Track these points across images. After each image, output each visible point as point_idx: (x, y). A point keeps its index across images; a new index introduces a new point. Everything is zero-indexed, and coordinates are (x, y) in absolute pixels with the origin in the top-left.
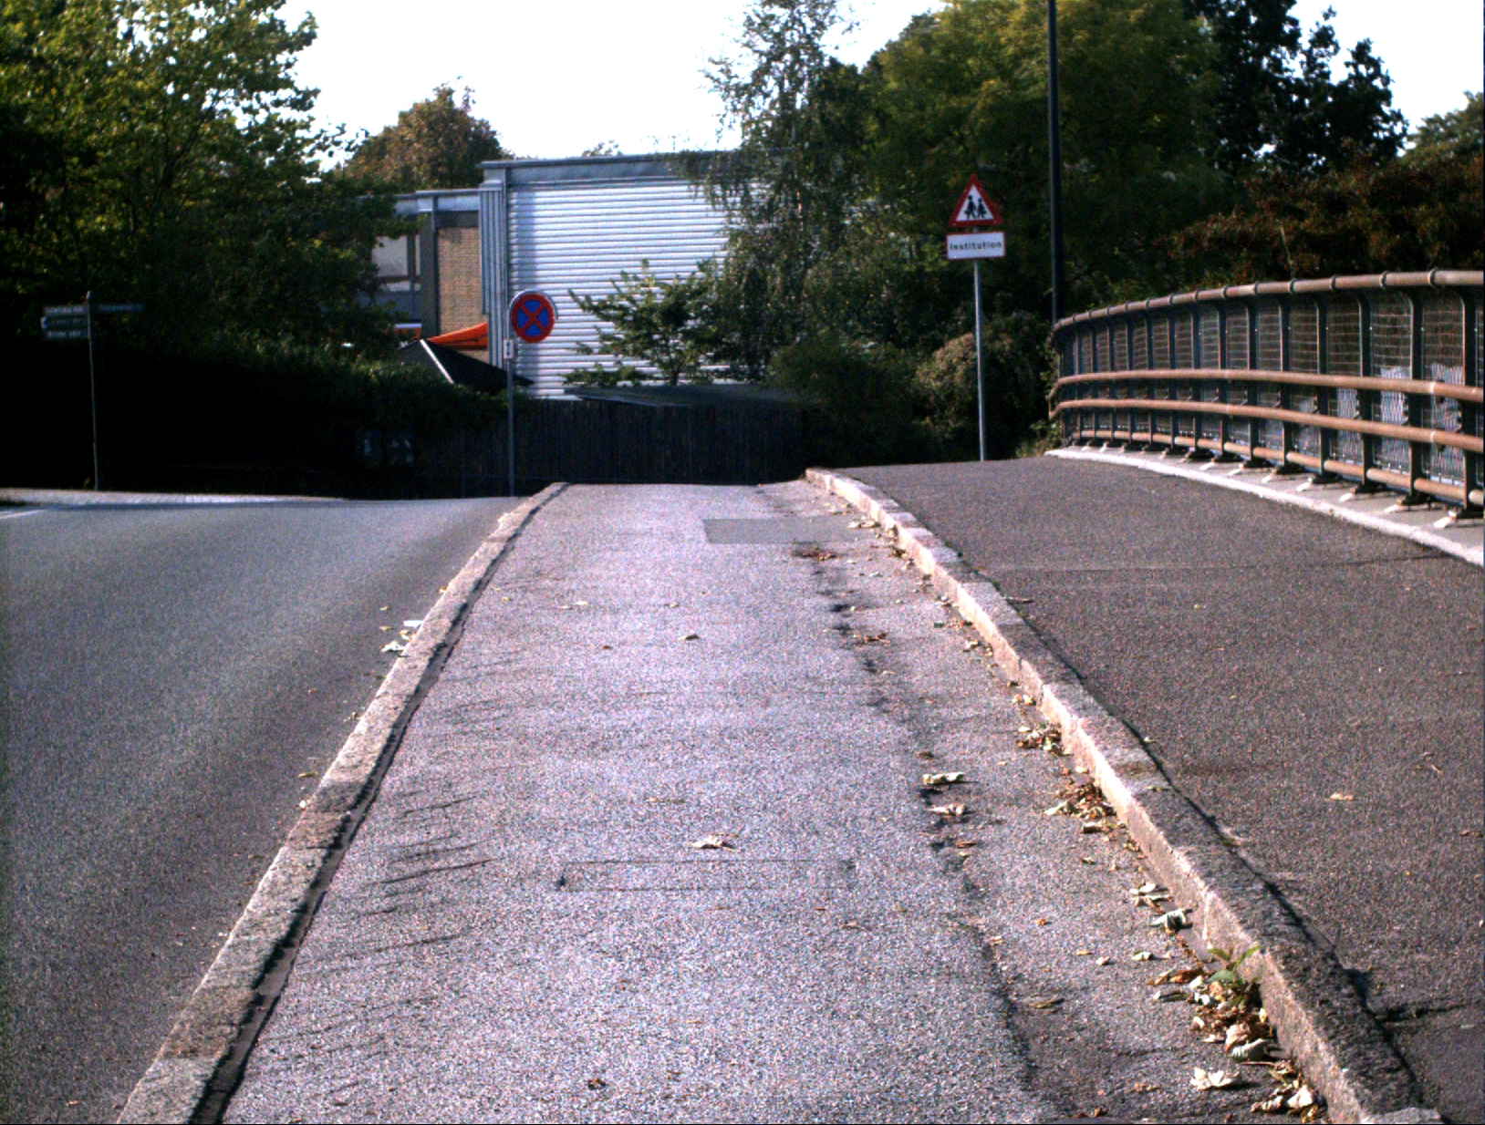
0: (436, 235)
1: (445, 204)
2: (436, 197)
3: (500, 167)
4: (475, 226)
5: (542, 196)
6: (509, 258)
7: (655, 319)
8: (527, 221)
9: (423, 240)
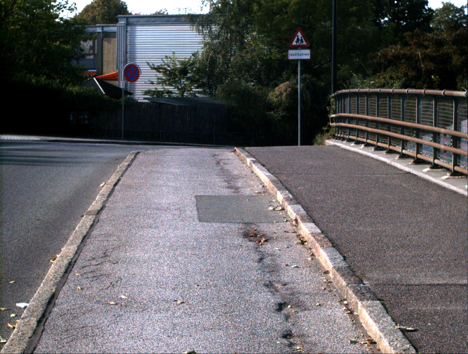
0: (102, 40)
1: (106, 29)
2: (103, 27)
3: (124, 17)
4: (115, 37)
5: (139, 28)
6: (126, 49)
7: (177, 73)
8: (133, 36)
9: (97, 41)
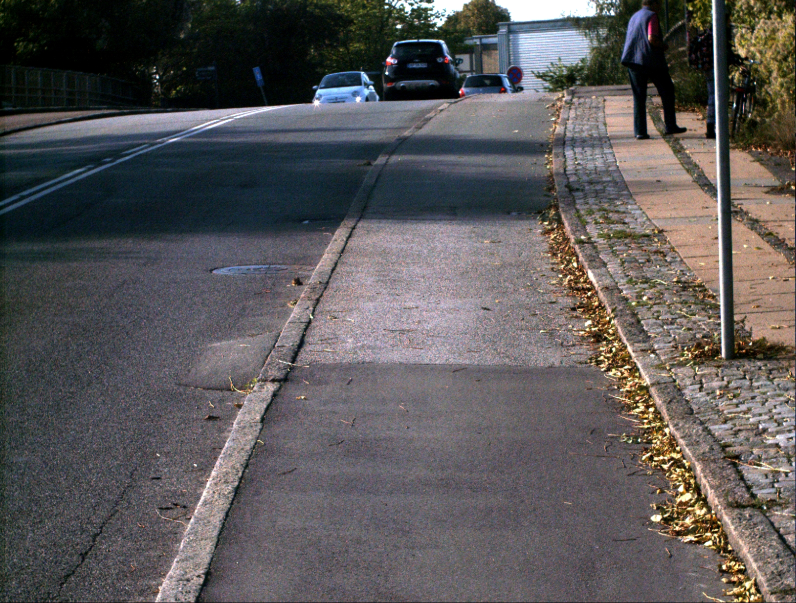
0: (481, 54)
1: (485, 41)
2: (481, 39)
3: (506, 25)
4: (497, 50)
5: (522, 36)
6: (509, 59)
7: (564, 80)
8: (516, 45)
9: (476, 55)
